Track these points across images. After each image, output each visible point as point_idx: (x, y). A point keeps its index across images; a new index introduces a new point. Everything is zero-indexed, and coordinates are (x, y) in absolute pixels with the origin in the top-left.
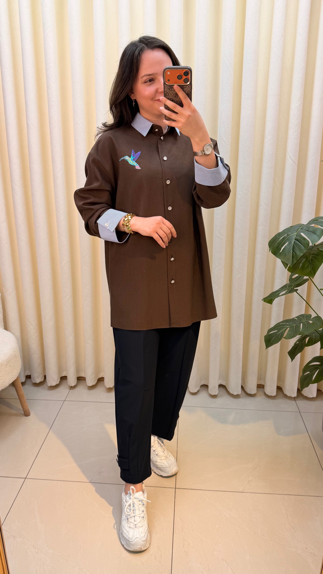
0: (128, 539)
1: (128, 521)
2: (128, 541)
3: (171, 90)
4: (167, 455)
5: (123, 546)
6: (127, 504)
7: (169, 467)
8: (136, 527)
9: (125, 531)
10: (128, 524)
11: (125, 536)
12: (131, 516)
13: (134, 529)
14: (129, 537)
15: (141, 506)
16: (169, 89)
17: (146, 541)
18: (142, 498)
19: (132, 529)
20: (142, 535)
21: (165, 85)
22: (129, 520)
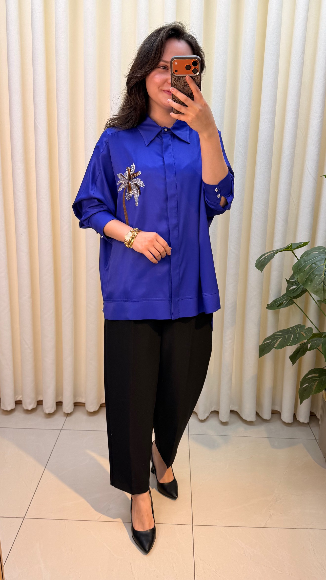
16: (177, 80)
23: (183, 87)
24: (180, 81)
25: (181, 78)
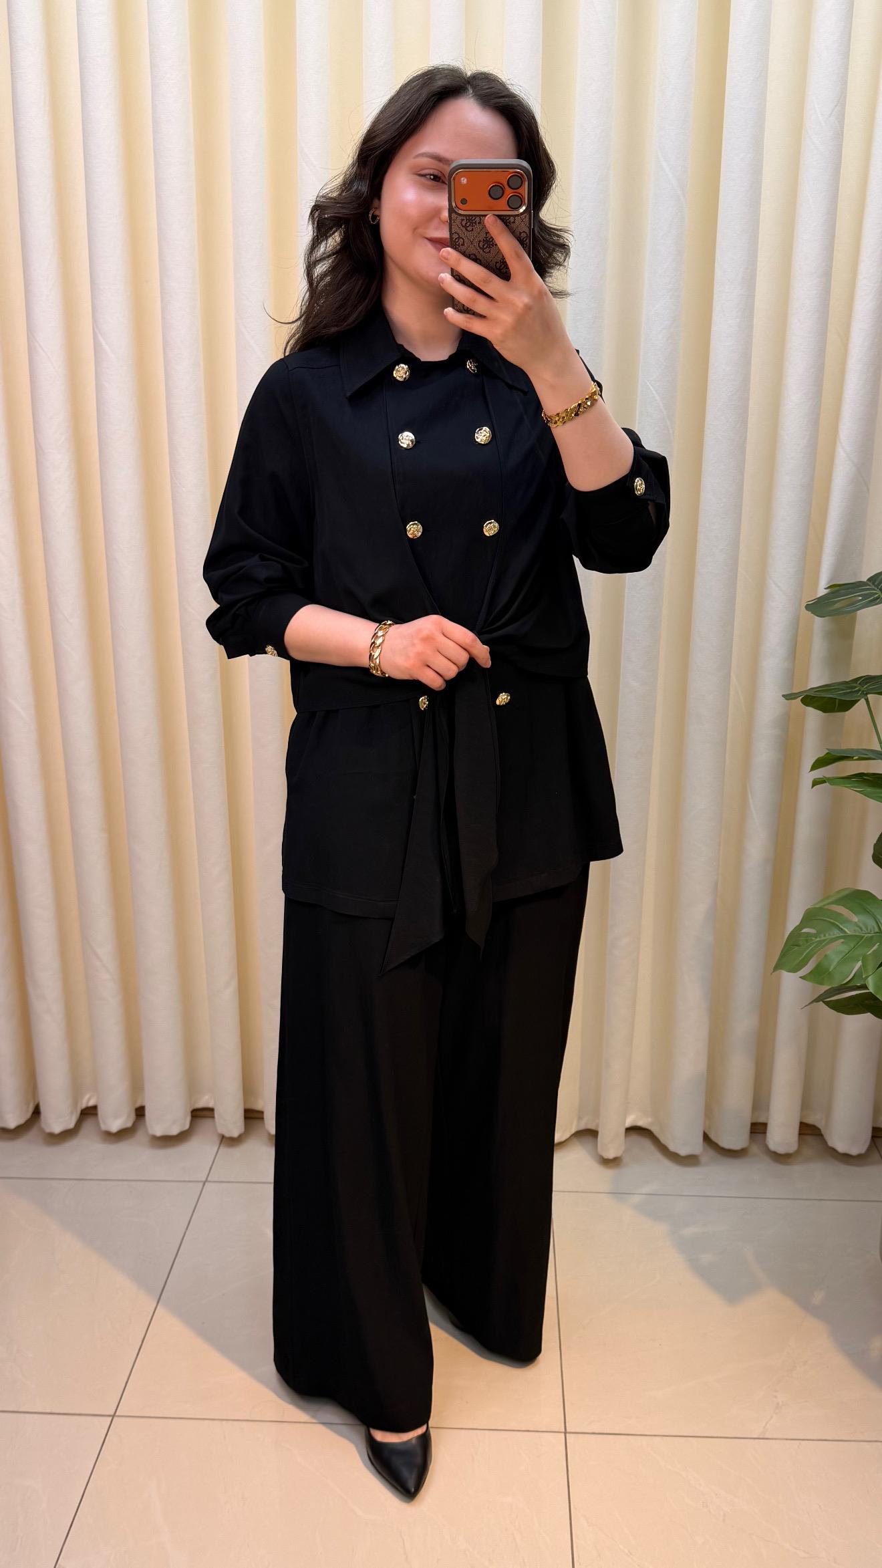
3: (470, 228)
16: (465, 227)
23: (481, 244)
24: (472, 230)
25: (478, 219)
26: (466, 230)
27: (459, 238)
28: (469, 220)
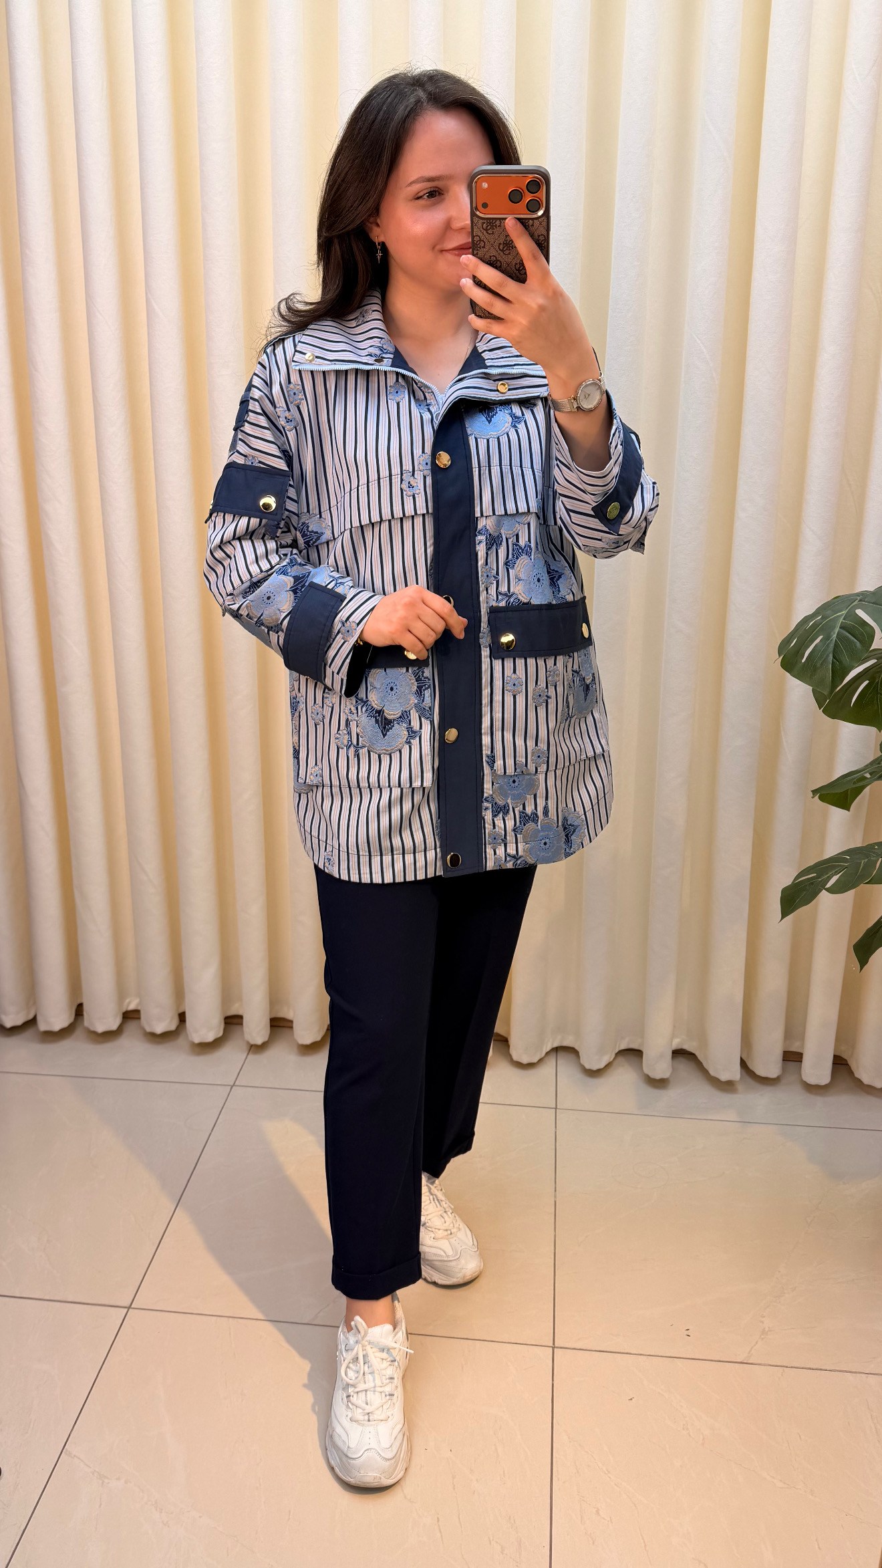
0: (345, 1450)
1: (350, 1401)
2: (347, 1456)
3: (489, 232)
4: (452, 1225)
5: (332, 1469)
6: (348, 1356)
7: (455, 1260)
8: (369, 1421)
9: (339, 1430)
10: (349, 1410)
11: (340, 1444)
12: (357, 1390)
13: (363, 1425)
14: (348, 1447)
15: (385, 1364)
16: (486, 230)
17: (394, 1460)
18: (389, 1341)
19: (359, 1424)
20: (385, 1443)
21: (476, 220)
22: (354, 1399)
23: (501, 247)
24: (493, 234)
26: (487, 233)
27: (480, 240)
28: (490, 224)
